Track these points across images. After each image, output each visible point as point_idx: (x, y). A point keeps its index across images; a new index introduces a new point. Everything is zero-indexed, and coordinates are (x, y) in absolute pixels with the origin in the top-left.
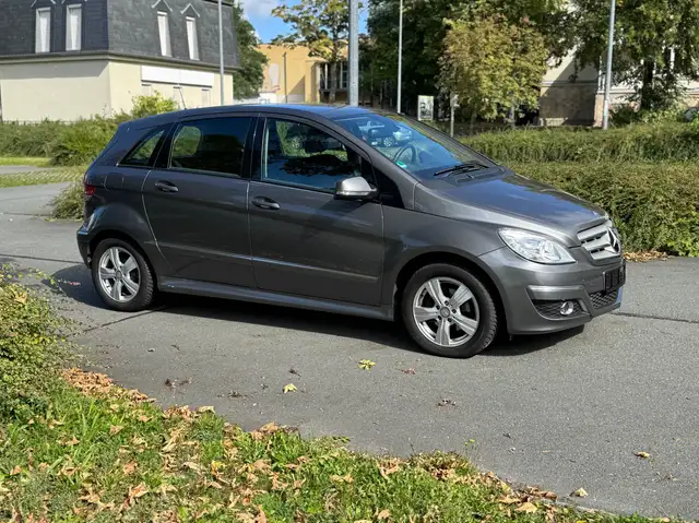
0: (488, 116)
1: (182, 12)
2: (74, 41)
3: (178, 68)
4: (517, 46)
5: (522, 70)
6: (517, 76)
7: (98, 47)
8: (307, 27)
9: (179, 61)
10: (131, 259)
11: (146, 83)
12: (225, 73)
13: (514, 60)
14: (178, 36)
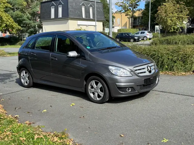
0: (171, 31)
1: (89, 6)
2: (60, 15)
3: (87, 21)
4: (179, 10)
5: (181, 17)
6: (179, 19)
7: (66, 16)
8: (125, 8)
9: (88, 19)
10: (27, 74)
11: (79, 25)
12: (97, 21)
13: (178, 14)
14: (87, 12)
